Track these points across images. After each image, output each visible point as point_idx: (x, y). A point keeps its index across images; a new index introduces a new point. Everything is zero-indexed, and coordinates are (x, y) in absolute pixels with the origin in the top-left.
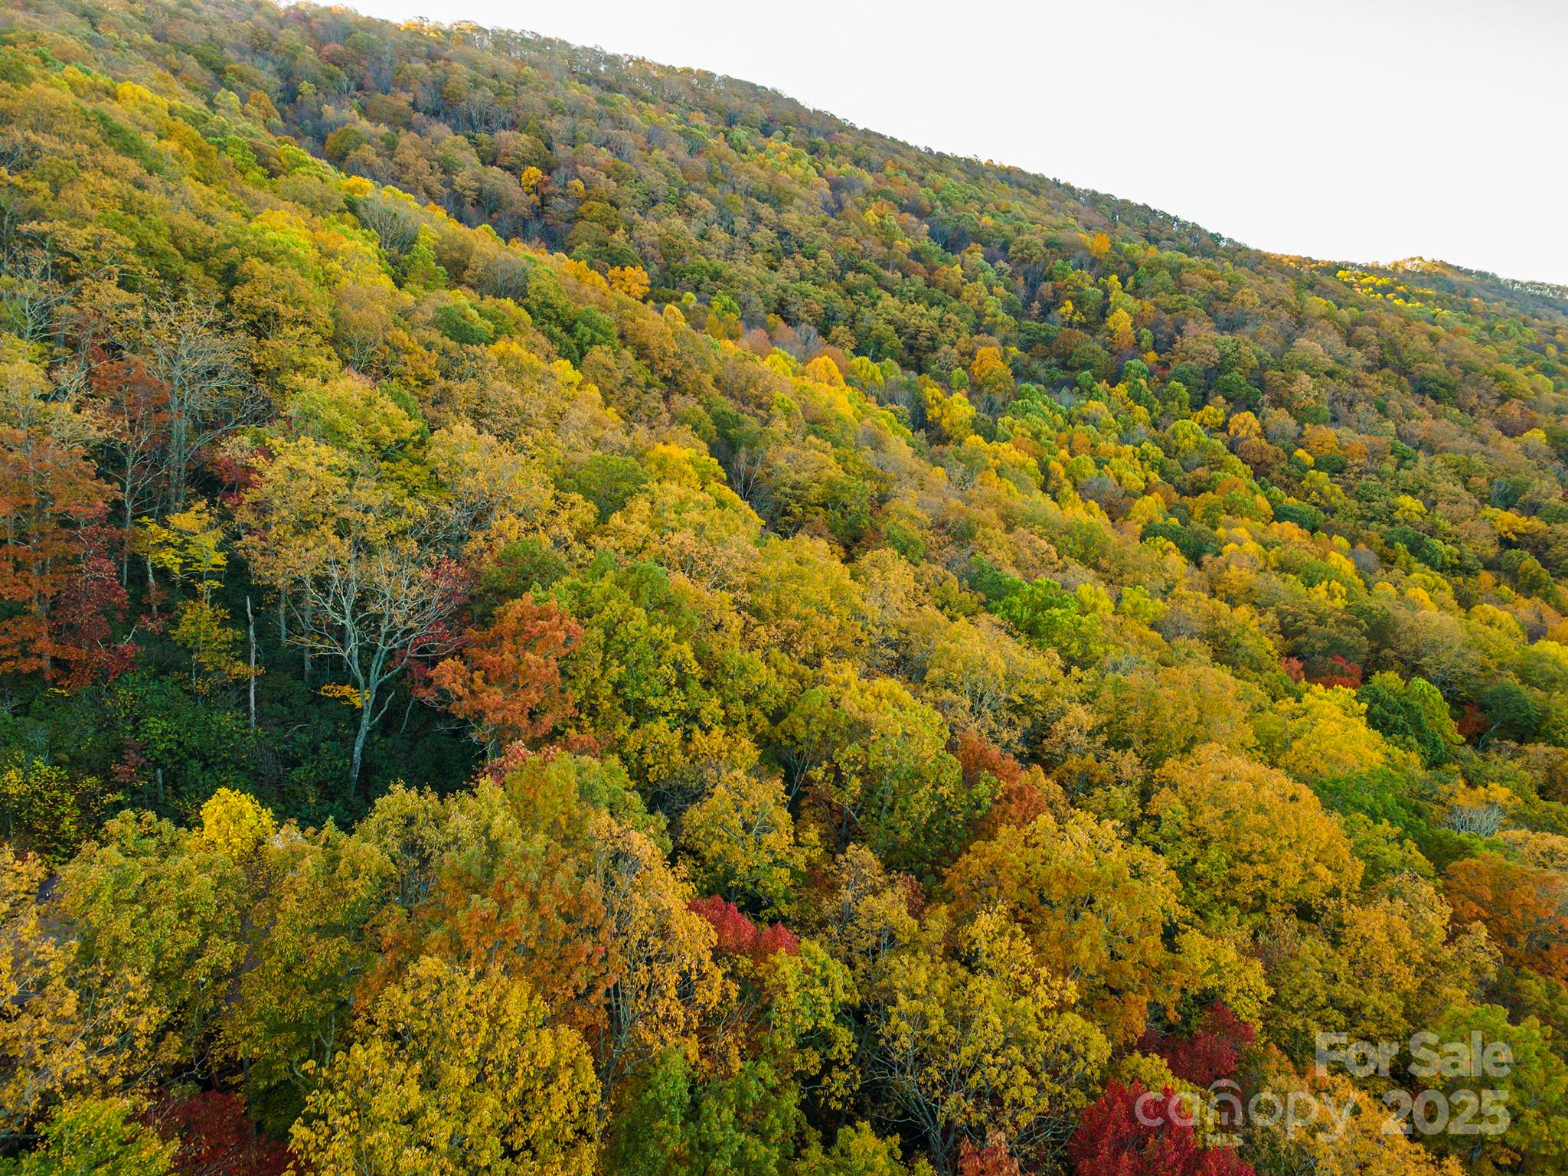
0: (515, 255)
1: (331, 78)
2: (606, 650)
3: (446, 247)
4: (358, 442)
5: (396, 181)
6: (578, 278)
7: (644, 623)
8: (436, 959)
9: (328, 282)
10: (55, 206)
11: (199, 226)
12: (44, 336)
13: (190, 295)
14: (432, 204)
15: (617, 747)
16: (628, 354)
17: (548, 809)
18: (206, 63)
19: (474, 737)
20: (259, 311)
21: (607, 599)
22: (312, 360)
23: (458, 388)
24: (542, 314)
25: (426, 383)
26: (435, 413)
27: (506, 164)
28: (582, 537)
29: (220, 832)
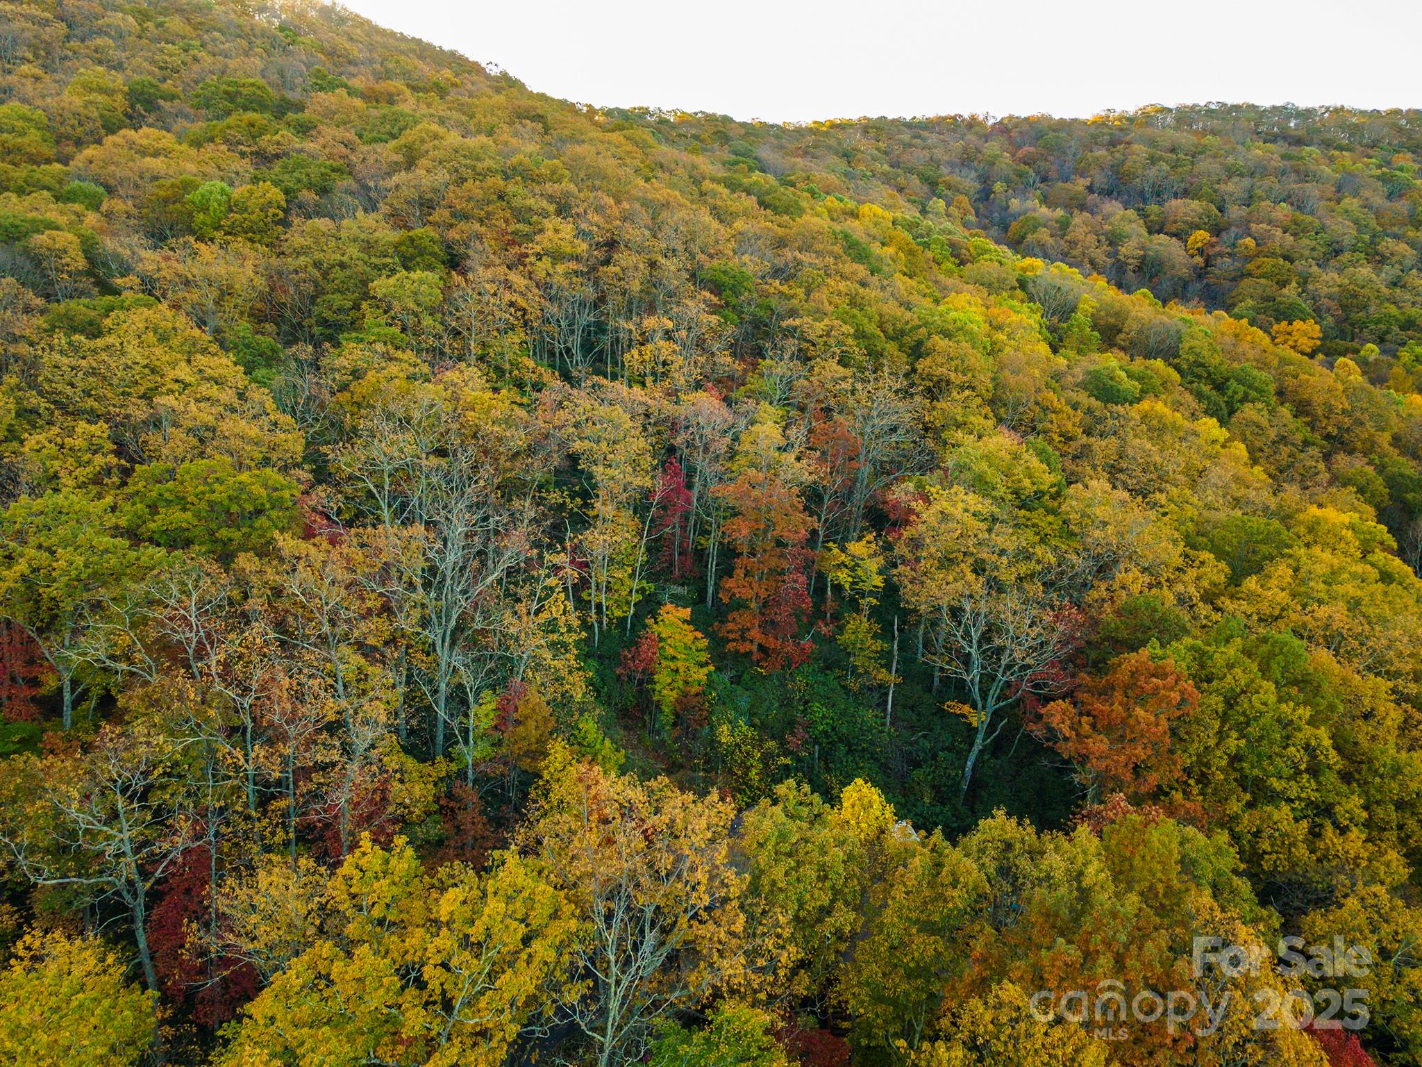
0: (1171, 318)
1: (1020, 176)
2: (1224, 718)
3: (1103, 313)
4: (1001, 491)
5: (1065, 257)
6: (1237, 336)
7: (1272, 699)
8: (1018, 988)
9: (994, 350)
10: (806, 306)
11: (900, 312)
12: (785, 402)
13: (886, 368)
14: (1095, 274)
15: (1229, 823)
16: (1285, 412)
17: (1145, 873)
18: (925, 179)
19: (1076, 778)
20: (935, 379)
21: (1230, 666)
22: (972, 419)
23: (1097, 444)
24: (1192, 373)
25: (1069, 439)
26: (1074, 467)
27: (1174, 230)
28: (1209, 598)
29: (853, 815)
